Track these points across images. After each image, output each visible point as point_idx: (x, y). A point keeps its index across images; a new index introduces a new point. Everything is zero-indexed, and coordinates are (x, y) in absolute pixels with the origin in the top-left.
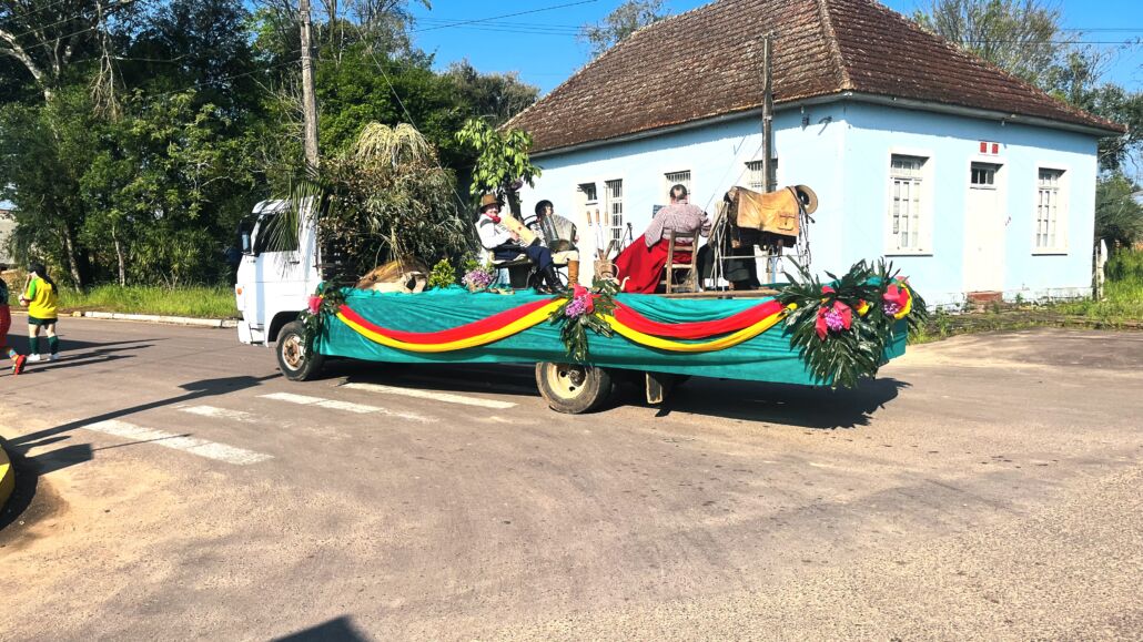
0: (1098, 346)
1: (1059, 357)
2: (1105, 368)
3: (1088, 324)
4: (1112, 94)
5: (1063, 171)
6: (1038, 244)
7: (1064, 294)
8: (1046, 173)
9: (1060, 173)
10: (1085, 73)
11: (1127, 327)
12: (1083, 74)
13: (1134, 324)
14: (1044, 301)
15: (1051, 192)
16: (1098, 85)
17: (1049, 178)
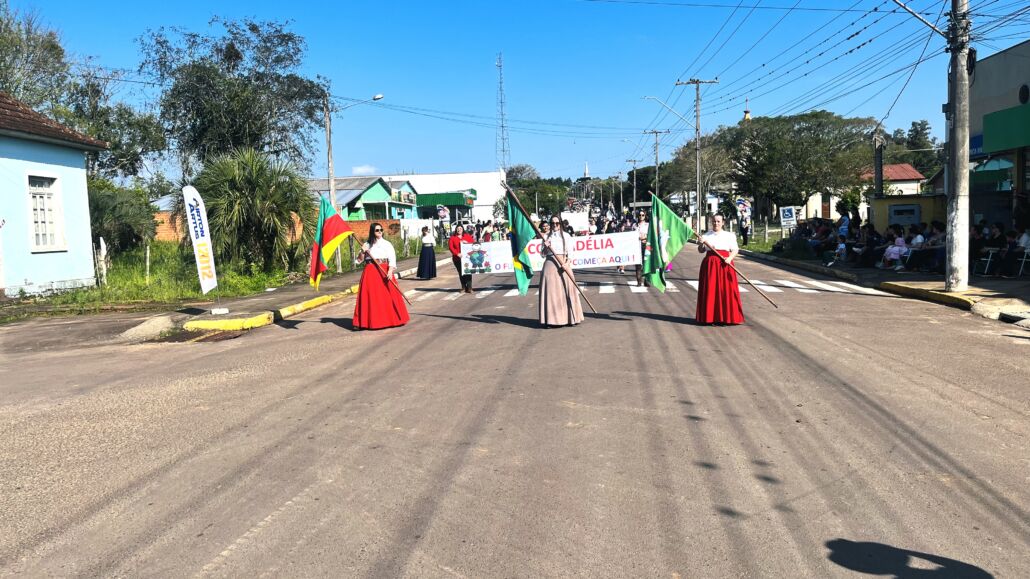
0: (63, 330)
1: (18, 346)
2: (50, 350)
3: (72, 311)
4: (124, 113)
5: (55, 179)
6: (38, 243)
7: (68, 285)
8: (35, 181)
9: (51, 181)
10: (98, 92)
11: (103, 311)
12: (96, 92)
13: (109, 307)
14: (49, 293)
15: (45, 197)
16: (111, 104)
17: (41, 185)
